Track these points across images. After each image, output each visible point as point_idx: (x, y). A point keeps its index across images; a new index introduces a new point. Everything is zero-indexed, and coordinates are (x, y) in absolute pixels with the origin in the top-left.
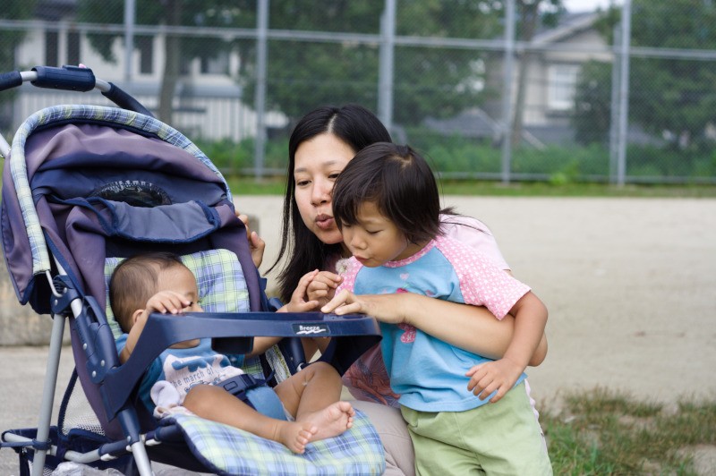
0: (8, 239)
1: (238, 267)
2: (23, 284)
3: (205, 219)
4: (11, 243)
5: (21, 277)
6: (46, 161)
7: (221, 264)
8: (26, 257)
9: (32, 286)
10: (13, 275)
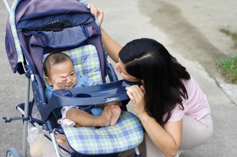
0: (8, 49)
1: (96, 52)
2: (14, 66)
3: (84, 34)
4: (9, 51)
5: (13, 64)
6: (23, 17)
7: (89, 51)
8: (15, 56)
9: (17, 67)
10: (10, 63)
